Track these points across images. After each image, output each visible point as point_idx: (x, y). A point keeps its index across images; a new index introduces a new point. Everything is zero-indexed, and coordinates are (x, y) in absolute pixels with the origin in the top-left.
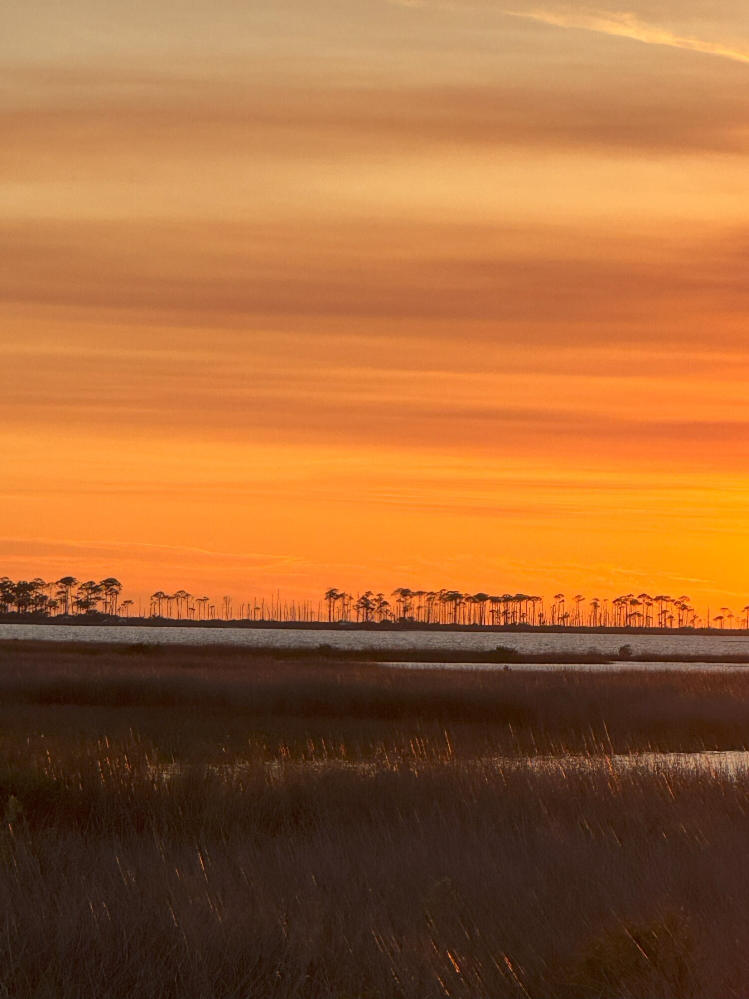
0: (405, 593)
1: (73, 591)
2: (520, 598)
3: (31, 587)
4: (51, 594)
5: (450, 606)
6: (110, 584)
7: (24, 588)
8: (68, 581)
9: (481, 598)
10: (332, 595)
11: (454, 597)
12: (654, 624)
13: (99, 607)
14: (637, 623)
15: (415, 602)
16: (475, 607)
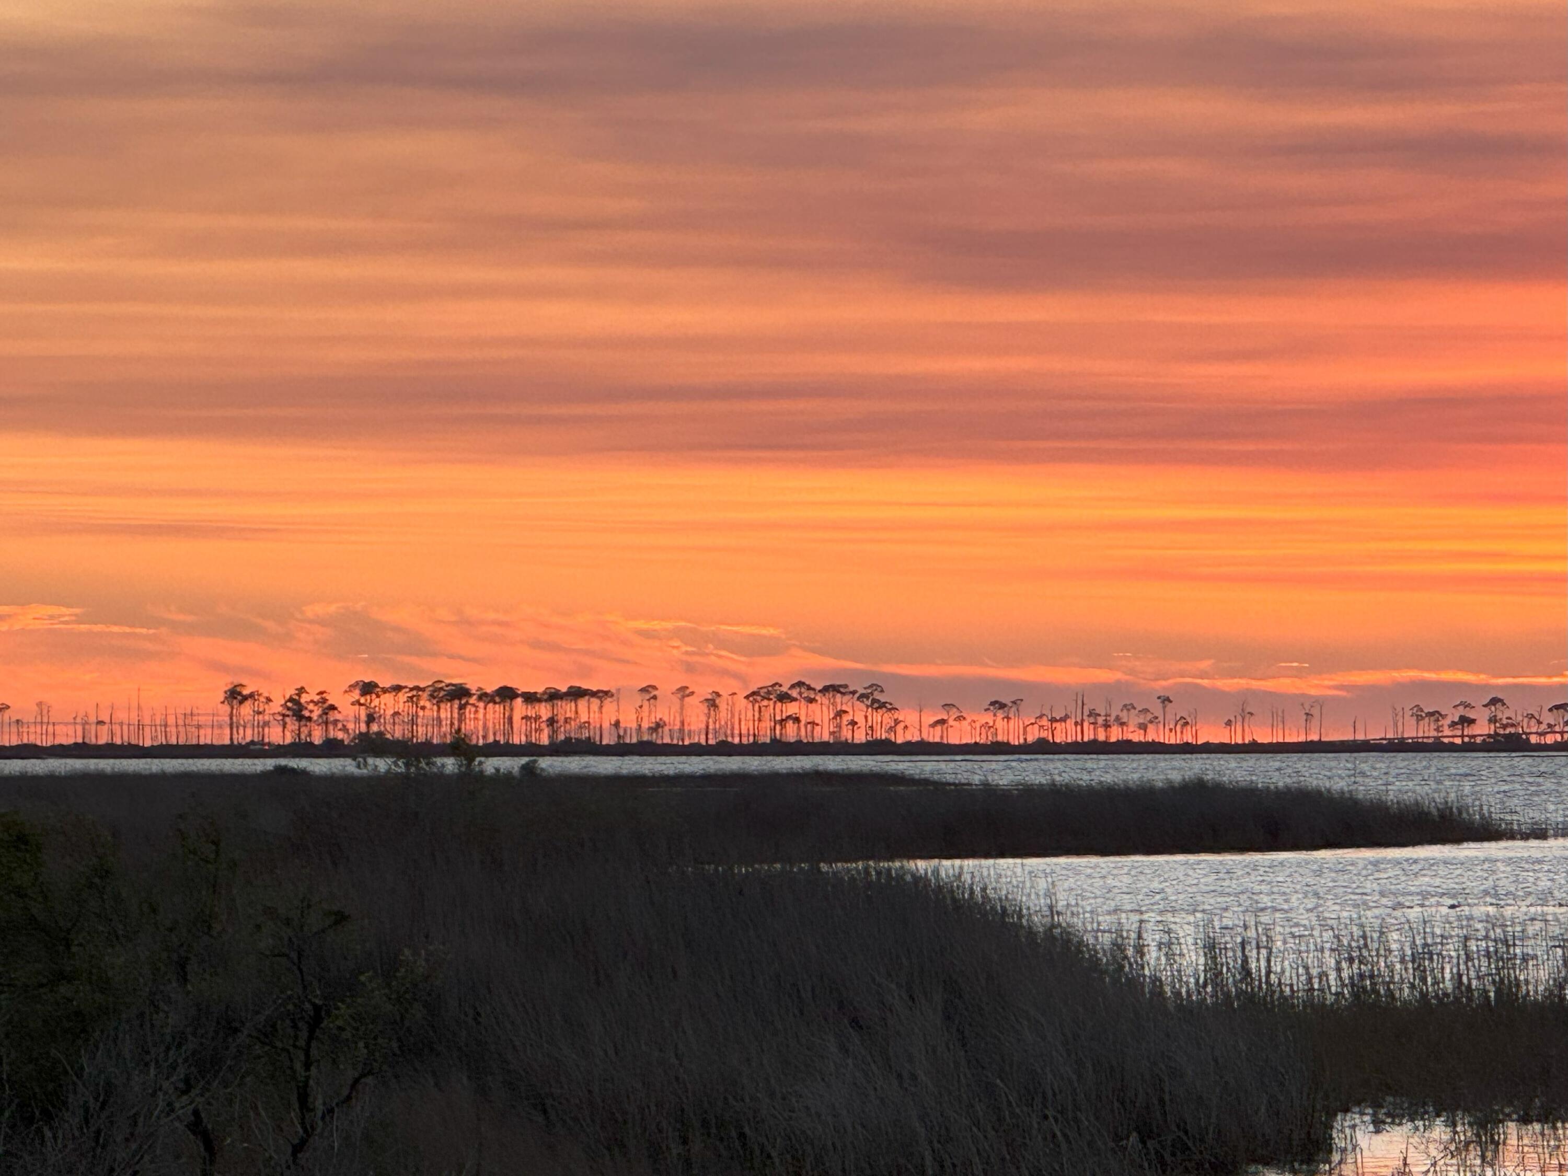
0: (368, 688)
2: (576, 694)
5: (447, 712)
9: (506, 694)
10: (235, 695)
11: (459, 693)
12: (823, 734)
14: (791, 733)
15: (387, 704)
16: (495, 712)
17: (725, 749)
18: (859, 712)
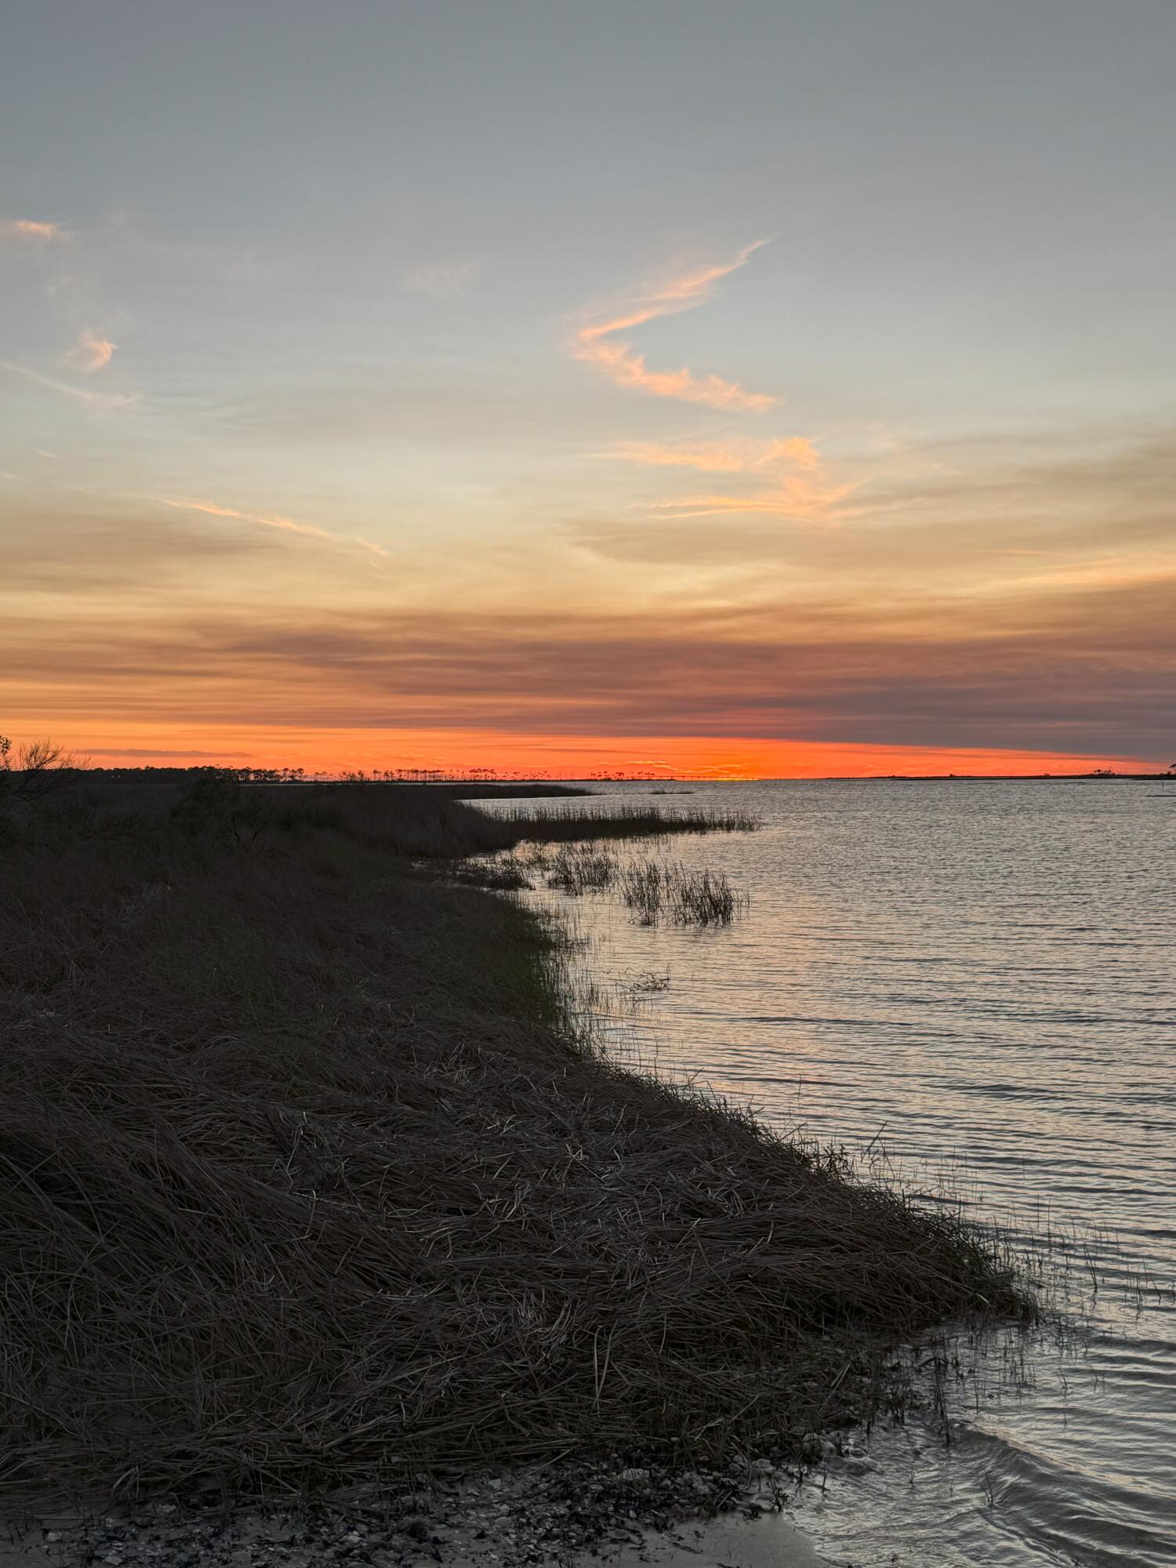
0: (400, 771)
1: (288, 773)
2: (438, 771)
3: (274, 771)
4: (281, 774)
5: (414, 775)
6: (300, 770)
7: (271, 772)
8: (286, 770)
9: (425, 771)
10: (375, 772)
11: (416, 771)
12: (483, 779)
13: (297, 778)
14: (477, 778)
15: (403, 773)
16: (423, 775)
17: (465, 781)
18: (490, 774)
